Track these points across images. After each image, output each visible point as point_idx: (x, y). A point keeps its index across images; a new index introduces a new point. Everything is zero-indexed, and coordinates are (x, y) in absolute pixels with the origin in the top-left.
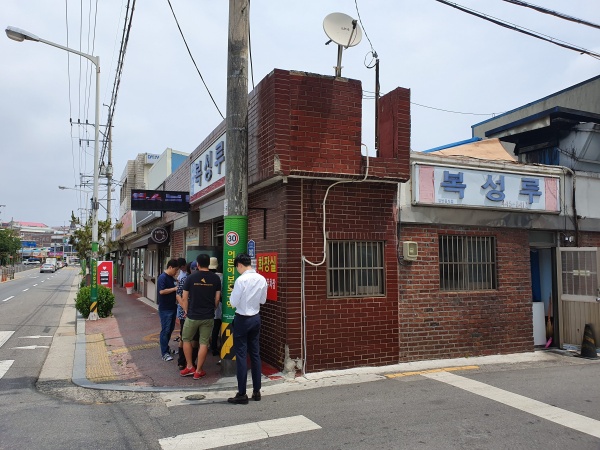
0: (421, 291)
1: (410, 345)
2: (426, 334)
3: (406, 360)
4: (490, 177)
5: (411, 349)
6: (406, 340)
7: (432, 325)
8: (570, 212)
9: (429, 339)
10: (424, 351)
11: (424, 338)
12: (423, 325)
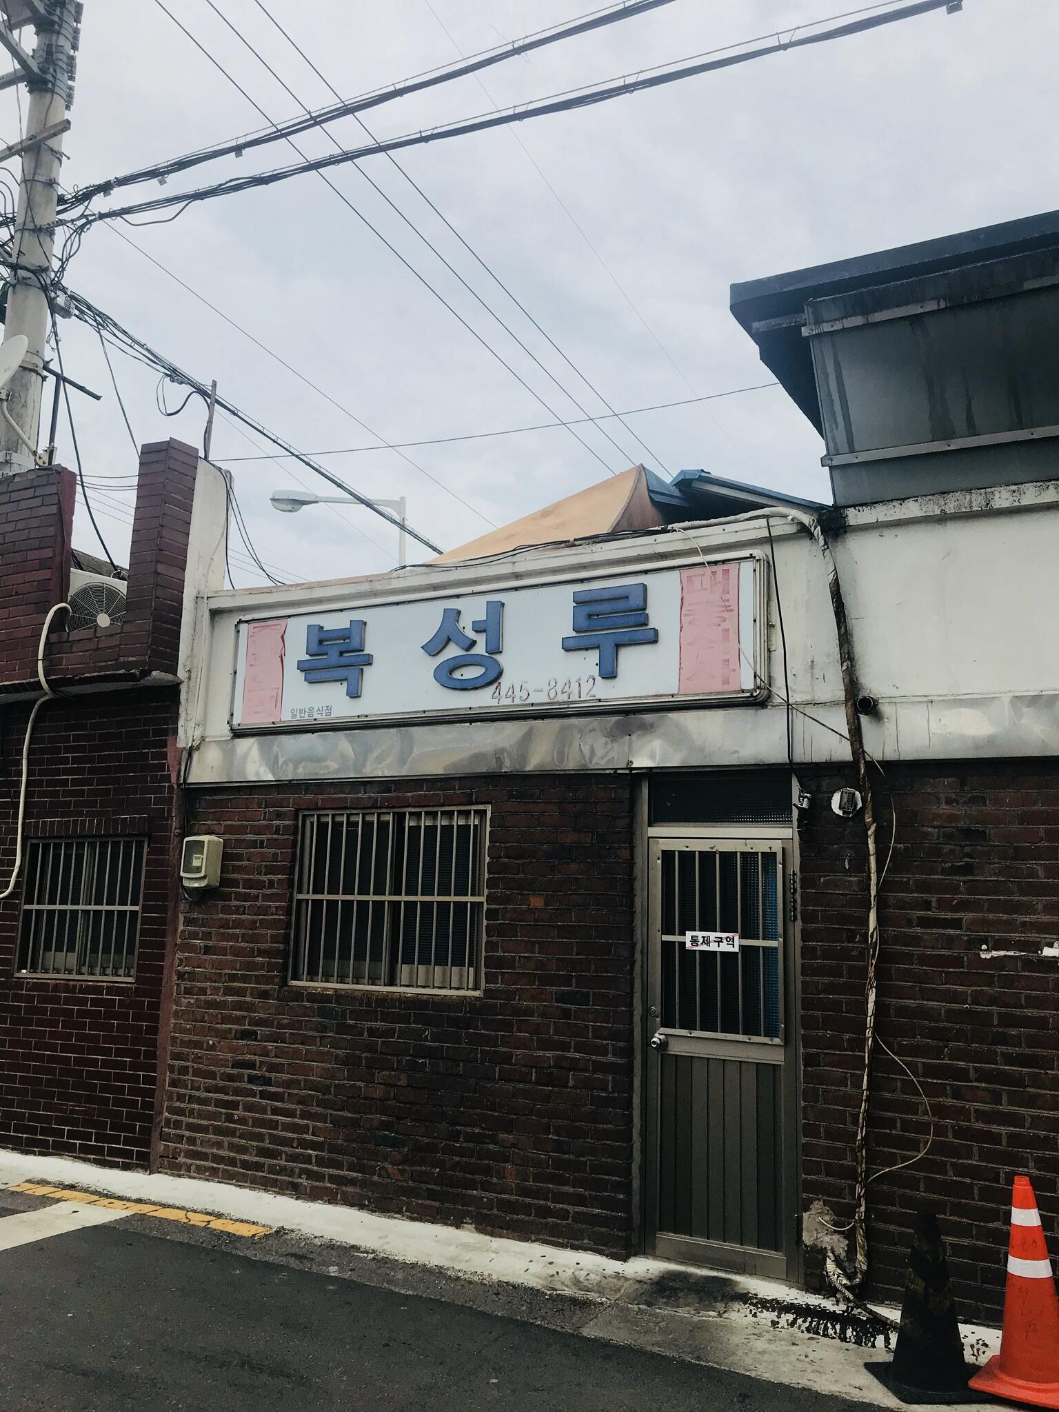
0: (233, 978)
1: (190, 1127)
2: (234, 1106)
3: (176, 1170)
4: (452, 614)
5: (192, 1141)
6: (180, 1112)
7: (252, 1079)
9: (242, 1121)
10: (225, 1153)
11: (229, 1118)
12: (230, 1078)
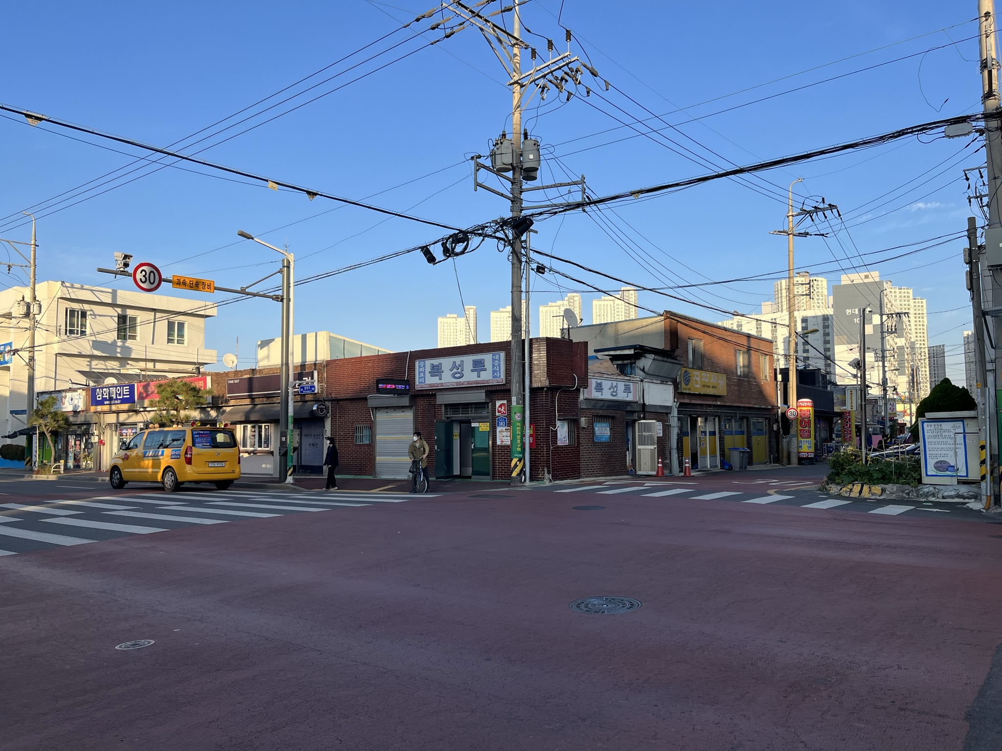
0: (587, 443)
2: (589, 465)
4: (612, 383)
6: (583, 467)
7: (591, 460)
8: (642, 402)
